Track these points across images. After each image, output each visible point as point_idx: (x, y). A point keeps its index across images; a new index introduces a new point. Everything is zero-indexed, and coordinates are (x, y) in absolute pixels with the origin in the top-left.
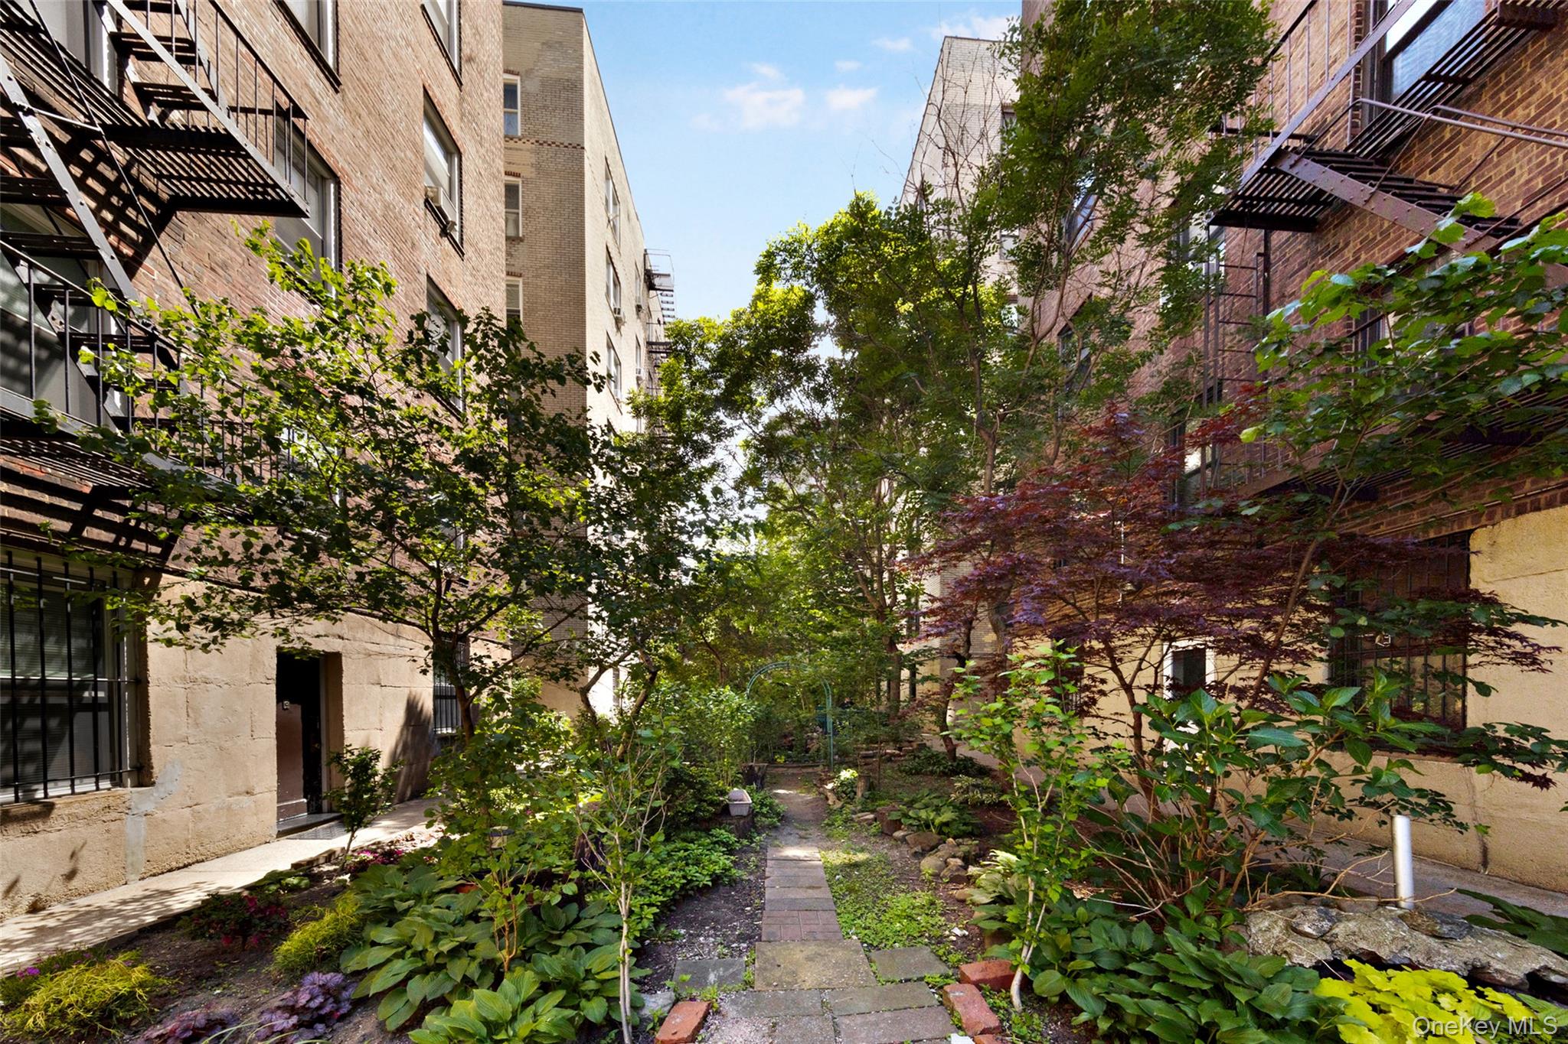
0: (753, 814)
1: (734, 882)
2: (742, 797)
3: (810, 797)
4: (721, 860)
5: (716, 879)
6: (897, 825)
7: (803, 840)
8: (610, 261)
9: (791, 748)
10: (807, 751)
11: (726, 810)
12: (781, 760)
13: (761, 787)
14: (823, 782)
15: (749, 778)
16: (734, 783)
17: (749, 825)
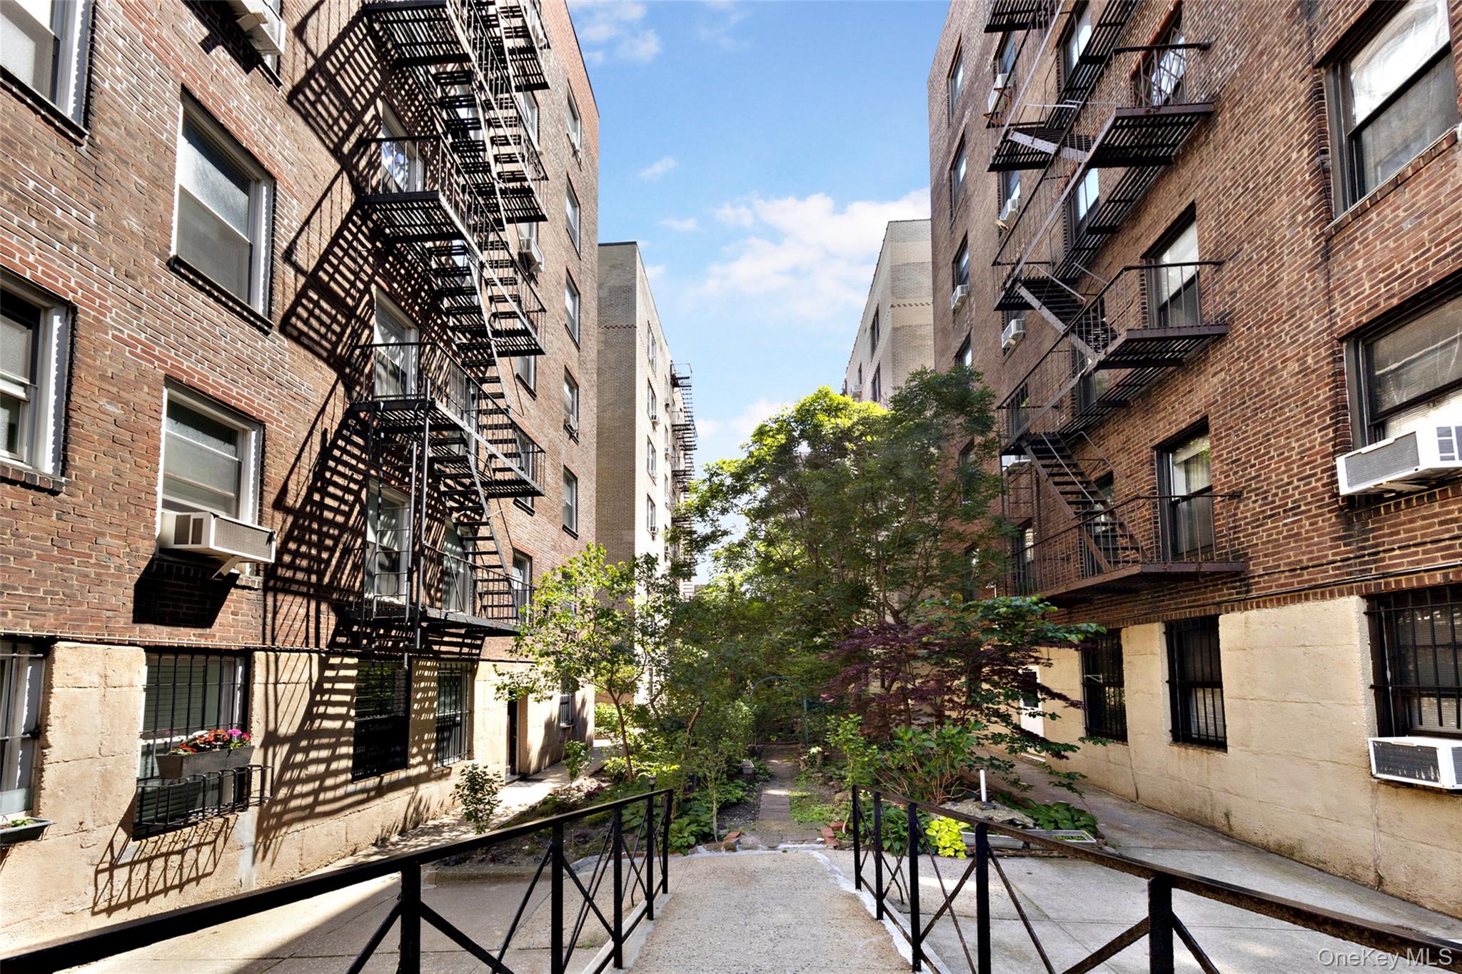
0: (755, 773)
1: (746, 803)
2: (750, 764)
3: (789, 764)
4: (740, 793)
5: (739, 800)
6: (831, 779)
7: (781, 787)
8: (650, 385)
9: (781, 730)
10: (793, 732)
11: (740, 771)
12: (774, 739)
13: (759, 759)
14: (800, 755)
15: (752, 754)
16: (745, 756)
17: (753, 778)
